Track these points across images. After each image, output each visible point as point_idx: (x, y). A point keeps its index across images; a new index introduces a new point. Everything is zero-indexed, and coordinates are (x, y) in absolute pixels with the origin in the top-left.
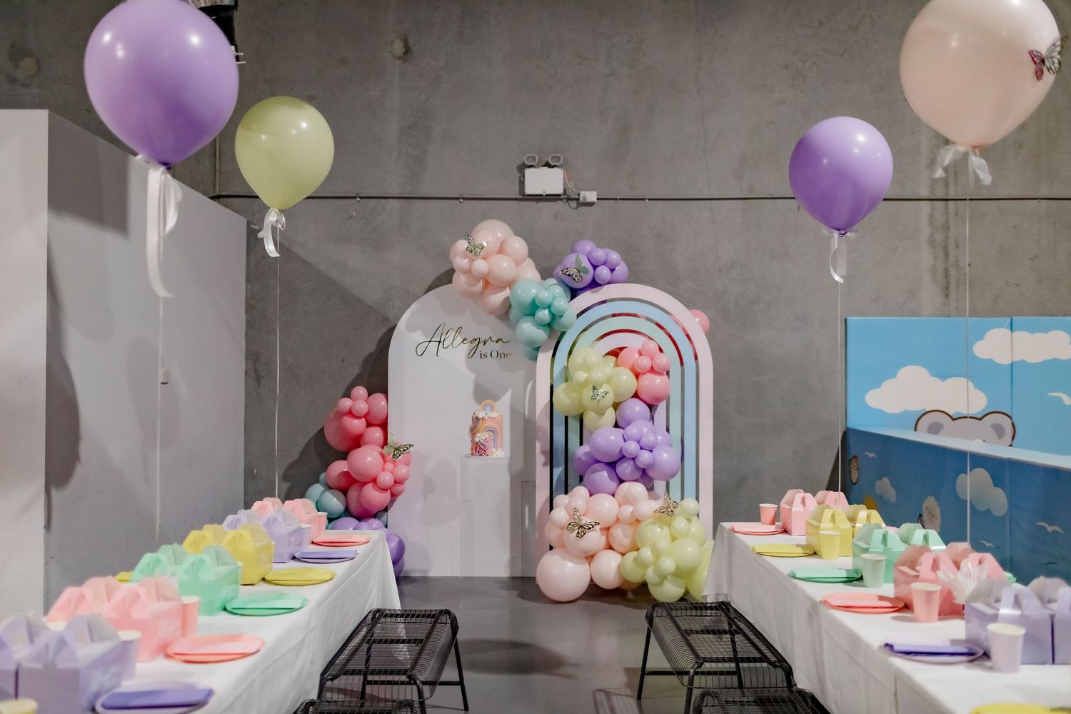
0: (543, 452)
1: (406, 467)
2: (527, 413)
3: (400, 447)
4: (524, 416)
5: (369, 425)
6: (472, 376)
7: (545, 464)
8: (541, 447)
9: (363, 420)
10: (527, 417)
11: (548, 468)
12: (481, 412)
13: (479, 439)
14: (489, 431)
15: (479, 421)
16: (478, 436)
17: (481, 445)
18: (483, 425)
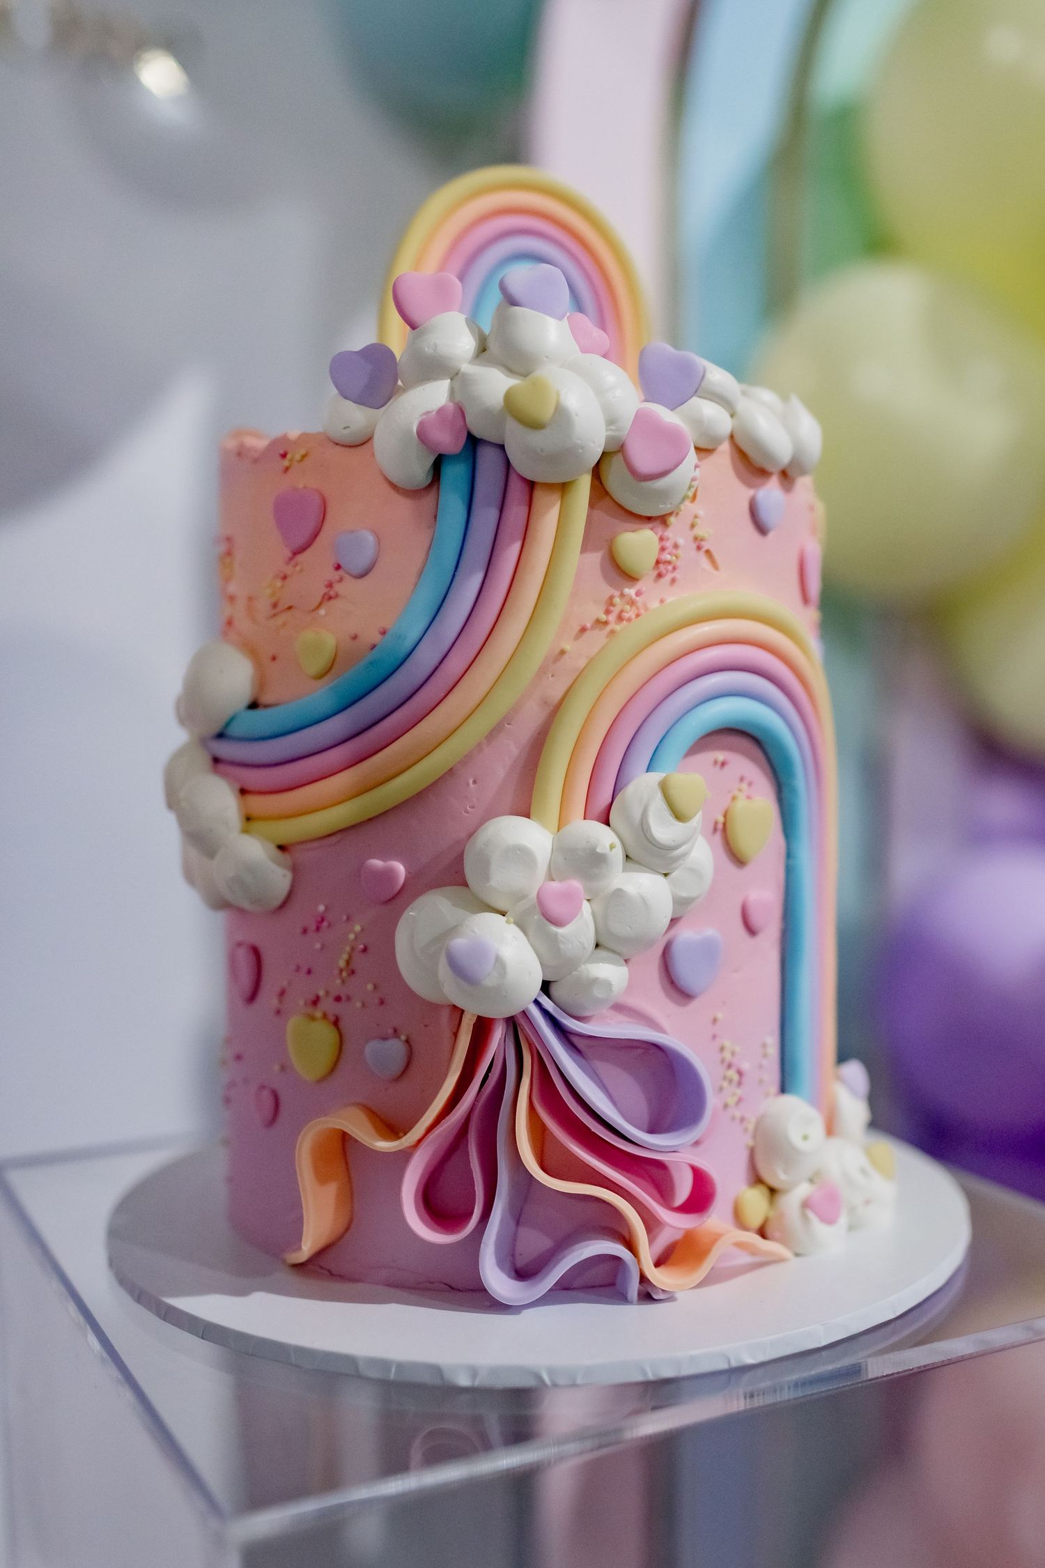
12: (566, 318)
13: (558, 923)
14: (720, 756)
15: (516, 511)
16: (522, 855)
17: (567, 1056)
18: (600, 624)
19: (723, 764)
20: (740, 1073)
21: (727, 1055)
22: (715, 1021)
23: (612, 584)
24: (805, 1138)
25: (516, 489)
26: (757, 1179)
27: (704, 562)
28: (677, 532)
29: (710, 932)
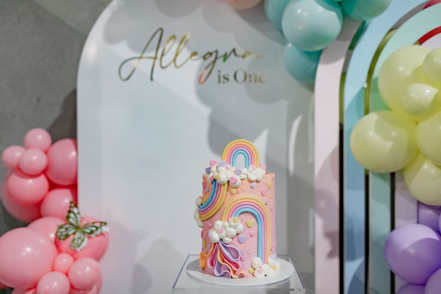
0: (328, 235)
1: (94, 262)
2: (291, 167)
3: (86, 226)
4: (288, 172)
5: (53, 186)
6: (205, 111)
7: (330, 255)
8: (325, 226)
9: (42, 179)
10: (291, 173)
11: (336, 261)
12: (225, 167)
13: (221, 233)
14: (246, 215)
15: (220, 187)
16: (218, 225)
17: (224, 248)
18: (230, 199)
19: (246, 216)
20: (249, 253)
21: (247, 251)
22: (245, 247)
23: (231, 195)
24: (257, 263)
25: (220, 186)
26: (252, 267)
27: (244, 192)
28: (239, 189)
29: (244, 236)
